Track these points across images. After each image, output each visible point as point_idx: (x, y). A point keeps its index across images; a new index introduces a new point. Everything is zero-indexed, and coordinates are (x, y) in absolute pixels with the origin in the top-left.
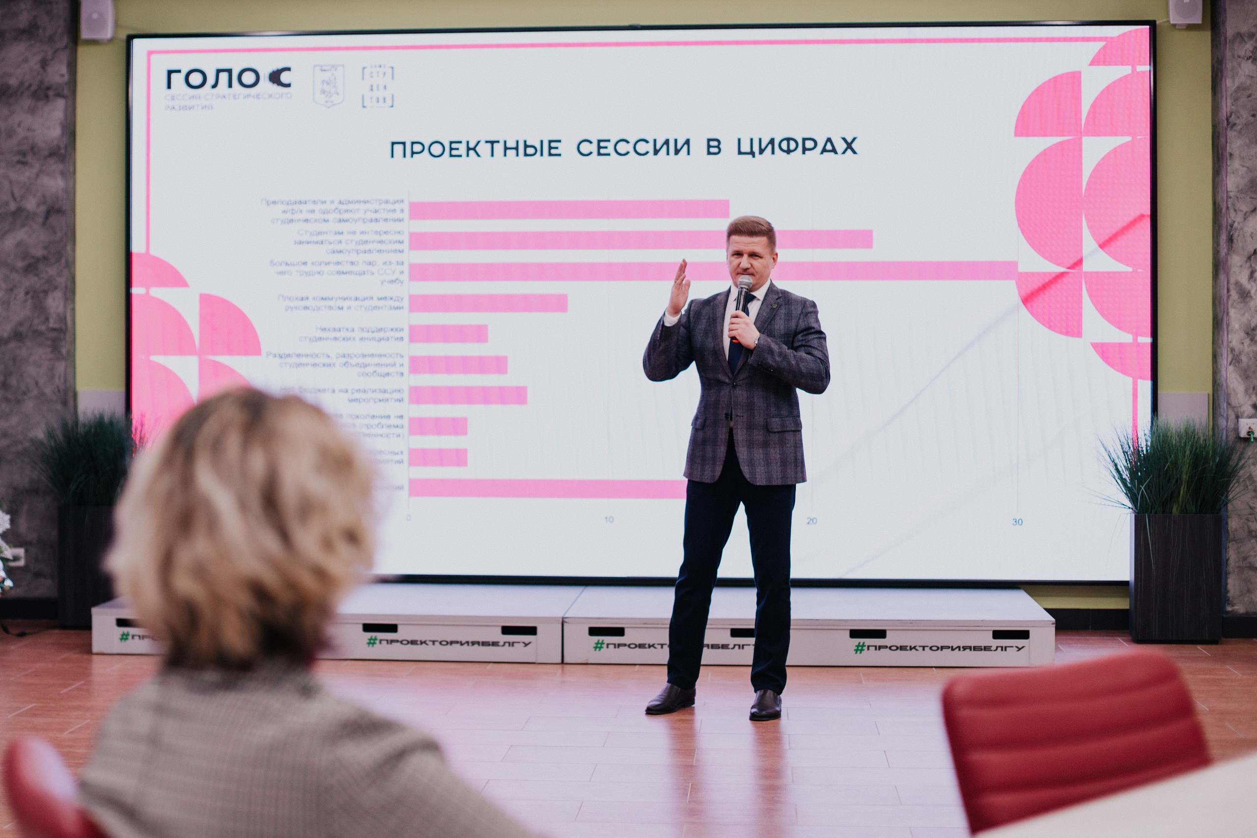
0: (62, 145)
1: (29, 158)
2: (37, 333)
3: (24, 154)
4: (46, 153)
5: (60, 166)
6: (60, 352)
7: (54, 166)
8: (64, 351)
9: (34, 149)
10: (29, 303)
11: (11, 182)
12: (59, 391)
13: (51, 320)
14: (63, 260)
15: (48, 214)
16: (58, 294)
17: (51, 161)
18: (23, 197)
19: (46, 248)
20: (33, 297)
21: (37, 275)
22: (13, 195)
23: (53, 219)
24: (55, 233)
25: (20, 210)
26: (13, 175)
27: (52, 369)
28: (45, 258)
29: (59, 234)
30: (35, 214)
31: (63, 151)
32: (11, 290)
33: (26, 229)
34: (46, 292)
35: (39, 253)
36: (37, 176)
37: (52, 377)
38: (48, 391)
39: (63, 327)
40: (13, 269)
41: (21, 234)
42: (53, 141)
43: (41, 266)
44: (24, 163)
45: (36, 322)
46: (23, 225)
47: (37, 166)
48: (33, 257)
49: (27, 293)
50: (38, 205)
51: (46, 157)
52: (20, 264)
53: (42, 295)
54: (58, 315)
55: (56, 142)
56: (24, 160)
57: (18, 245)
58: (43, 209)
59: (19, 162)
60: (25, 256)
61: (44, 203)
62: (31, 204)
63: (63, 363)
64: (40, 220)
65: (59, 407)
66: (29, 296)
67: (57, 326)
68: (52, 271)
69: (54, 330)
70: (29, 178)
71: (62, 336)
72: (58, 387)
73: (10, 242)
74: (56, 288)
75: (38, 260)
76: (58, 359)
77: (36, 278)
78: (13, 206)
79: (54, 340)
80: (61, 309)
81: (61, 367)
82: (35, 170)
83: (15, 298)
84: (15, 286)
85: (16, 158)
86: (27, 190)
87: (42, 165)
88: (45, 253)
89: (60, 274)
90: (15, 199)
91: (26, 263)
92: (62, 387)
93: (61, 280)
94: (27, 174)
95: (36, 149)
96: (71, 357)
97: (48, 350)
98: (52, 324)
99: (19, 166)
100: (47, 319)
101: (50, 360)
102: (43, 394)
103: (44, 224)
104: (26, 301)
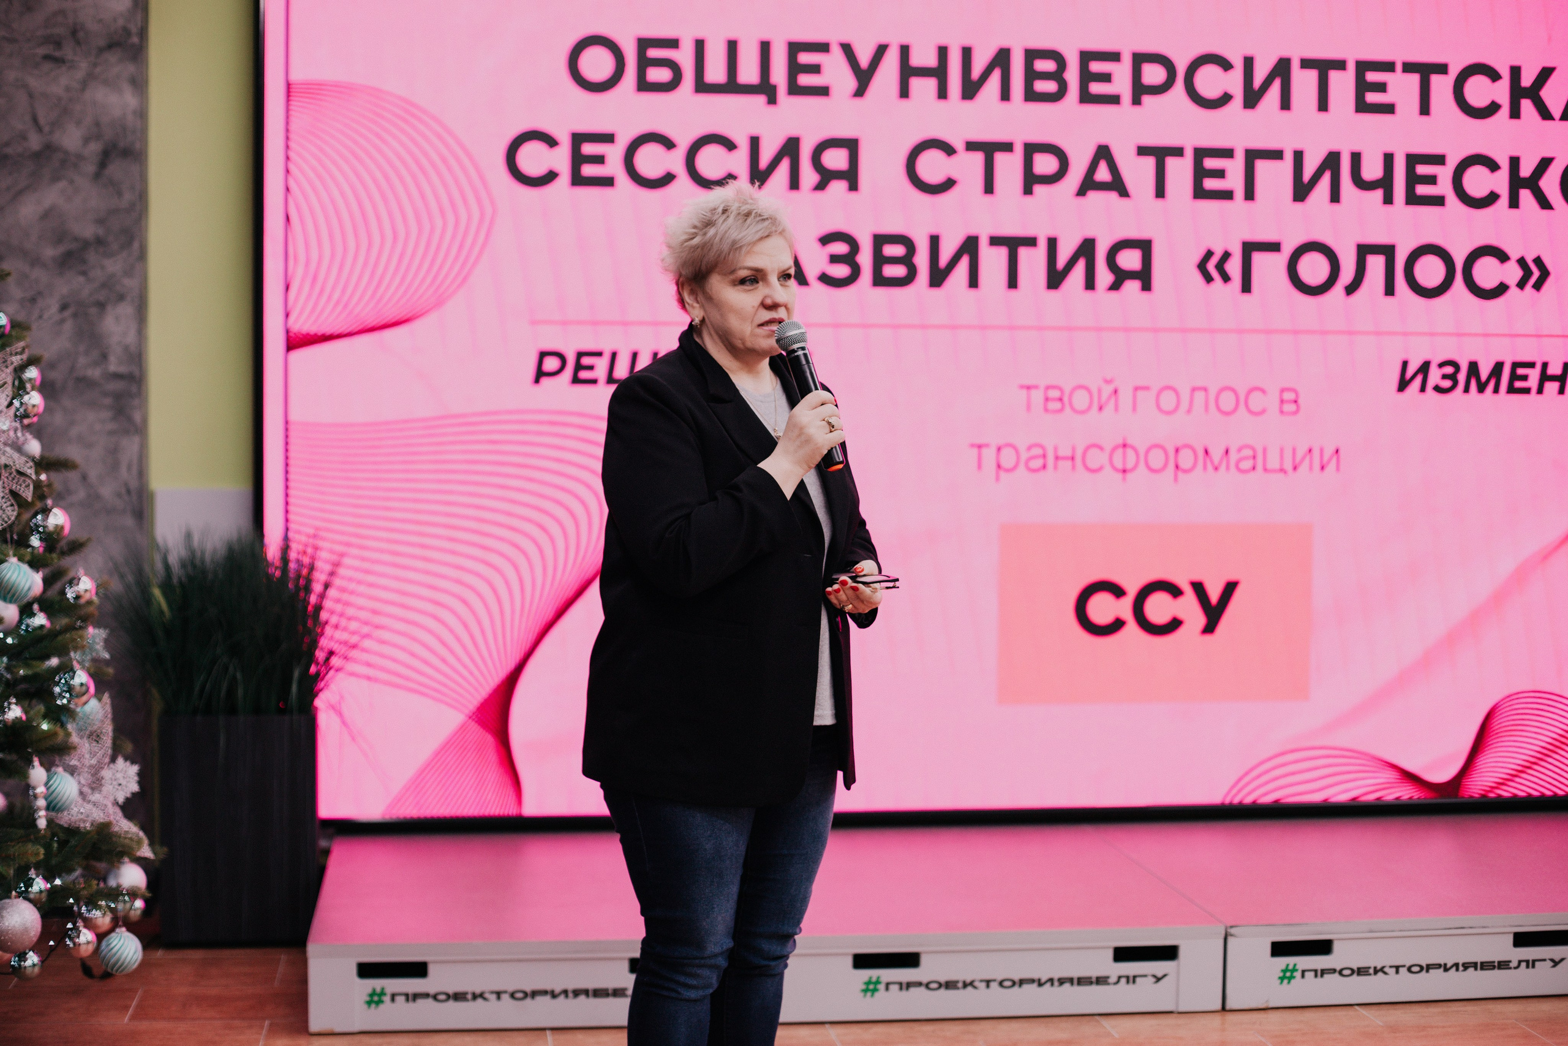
0: (134, 30)
1: (68, 51)
2: (84, 383)
3: (58, 44)
4: (102, 43)
5: (131, 68)
6: (130, 419)
7: (117, 66)
8: (137, 417)
9: (76, 33)
10: (68, 326)
11: (31, 96)
12: (129, 492)
13: (112, 359)
14: (136, 245)
15: (105, 158)
16: (126, 309)
17: (112, 57)
18: (55, 124)
19: (100, 222)
20: (75, 315)
21: (84, 273)
22: (35, 120)
23: (115, 169)
24: (119, 194)
25: (49, 149)
26: (33, 82)
27: (114, 452)
28: (99, 242)
29: (128, 197)
30: (80, 157)
31: (135, 40)
32: (33, 300)
33: (62, 184)
34: (101, 306)
35: (88, 231)
36: (84, 84)
37: (115, 466)
38: (107, 491)
39: (137, 373)
40: (36, 262)
41: (51, 196)
42: (115, 20)
43: (92, 257)
44: (59, 61)
45: (82, 361)
46: (56, 179)
47: (84, 65)
48: (76, 239)
49: (64, 307)
50: (86, 140)
51: (101, 50)
52: (50, 252)
53: (93, 311)
54: (126, 348)
55: (121, 22)
56: (57, 54)
57: (46, 215)
58: (95, 147)
59: (47, 58)
60: (60, 237)
61: (98, 137)
62: (71, 138)
63: (136, 439)
64: (90, 168)
65: (129, 521)
66: (67, 313)
67: (123, 369)
68: (114, 266)
69: (117, 376)
70: (68, 89)
71: (134, 389)
72: (126, 485)
73: (28, 210)
74: (121, 298)
75: (86, 245)
76: (126, 432)
77: (81, 279)
78: (35, 142)
79: (118, 396)
80: (131, 338)
81: (130, 446)
82: (80, 74)
83: (40, 317)
84: (40, 293)
85: (42, 51)
86: (64, 111)
87: (95, 65)
88: (101, 232)
89: (129, 272)
90: (40, 129)
91: (61, 249)
92: (134, 484)
93: (130, 283)
94: (64, 81)
95: (81, 35)
96: (140, 430)
97: (106, 414)
98: (113, 367)
99: (47, 66)
100: (104, 357)
101: (111, 433)
102: (98, 497)
103: (97, 176)
104: (62, 321)
